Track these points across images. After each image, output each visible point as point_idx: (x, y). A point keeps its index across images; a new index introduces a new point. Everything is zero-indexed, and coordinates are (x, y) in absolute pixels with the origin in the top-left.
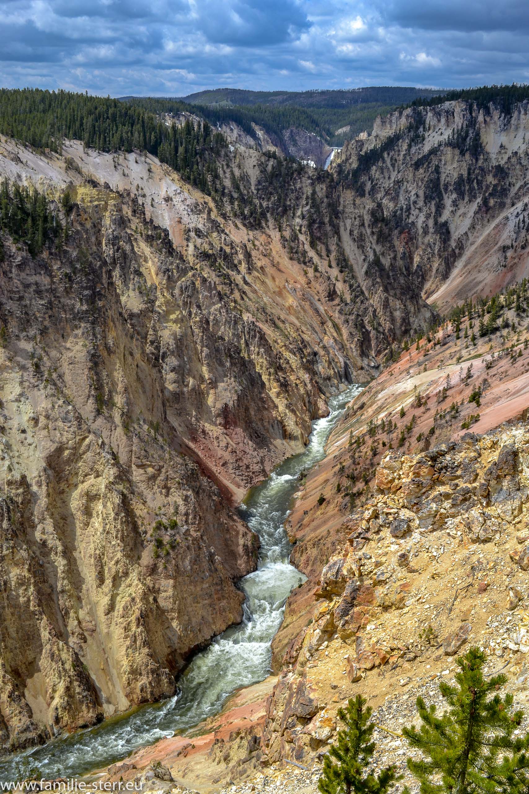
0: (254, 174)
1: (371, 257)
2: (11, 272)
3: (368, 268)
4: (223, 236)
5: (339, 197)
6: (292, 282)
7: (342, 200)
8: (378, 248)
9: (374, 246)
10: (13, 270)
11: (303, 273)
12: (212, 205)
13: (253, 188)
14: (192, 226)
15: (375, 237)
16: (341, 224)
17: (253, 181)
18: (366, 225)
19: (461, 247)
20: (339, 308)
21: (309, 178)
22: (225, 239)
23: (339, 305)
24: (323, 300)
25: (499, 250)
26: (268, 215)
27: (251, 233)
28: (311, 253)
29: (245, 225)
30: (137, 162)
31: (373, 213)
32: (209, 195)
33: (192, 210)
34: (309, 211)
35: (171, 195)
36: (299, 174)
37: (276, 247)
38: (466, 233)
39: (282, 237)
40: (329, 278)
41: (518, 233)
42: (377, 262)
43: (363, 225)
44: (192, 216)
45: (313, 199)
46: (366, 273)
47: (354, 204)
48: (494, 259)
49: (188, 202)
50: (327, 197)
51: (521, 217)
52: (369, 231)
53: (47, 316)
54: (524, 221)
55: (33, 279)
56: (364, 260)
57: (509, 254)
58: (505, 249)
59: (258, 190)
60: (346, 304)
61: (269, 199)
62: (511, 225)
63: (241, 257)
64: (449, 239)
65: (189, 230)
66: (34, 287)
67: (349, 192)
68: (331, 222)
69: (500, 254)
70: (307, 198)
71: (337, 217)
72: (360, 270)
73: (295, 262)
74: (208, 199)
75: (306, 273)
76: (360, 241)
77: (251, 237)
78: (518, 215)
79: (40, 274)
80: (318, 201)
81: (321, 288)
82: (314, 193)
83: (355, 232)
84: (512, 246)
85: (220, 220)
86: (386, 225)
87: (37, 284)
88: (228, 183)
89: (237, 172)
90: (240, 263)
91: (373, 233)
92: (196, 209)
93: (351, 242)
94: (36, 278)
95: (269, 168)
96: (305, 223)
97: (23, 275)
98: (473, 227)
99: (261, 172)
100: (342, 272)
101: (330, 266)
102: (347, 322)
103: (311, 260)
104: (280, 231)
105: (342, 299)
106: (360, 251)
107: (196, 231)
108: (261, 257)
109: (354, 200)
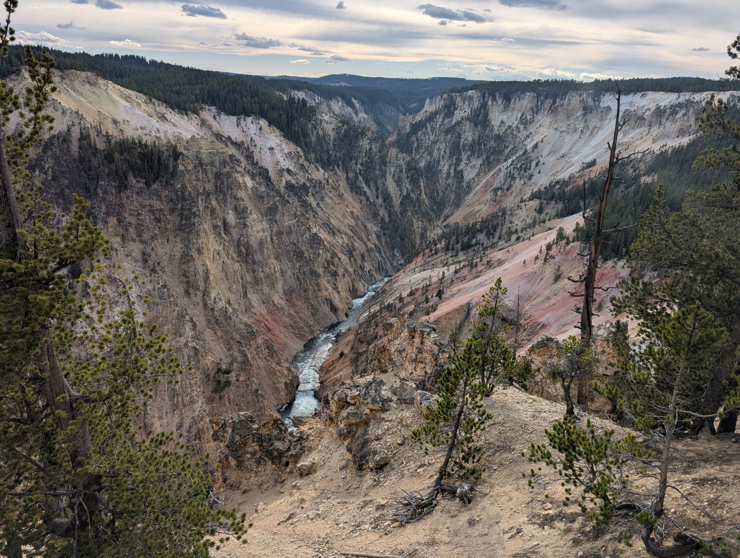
0: (332, 134)
1: (405, 193)
2: (132, 197)
3: (402, 199)
4: (307, 175)
5: (388, 151)
6: (350, 207)
7: (389, 154)
8: (410, 187)
9: (407, 186)
10: (134, 196)
11: (359, 201)
12: (301, 153)
13: (331, 144)
14: (285, 168)
15: (409, 180)
16: (388, 170)
18: (404, 171)
19: (469, 188)
20: (380, 225)
21: (368, 139)
22: (308, 177)
23: (380, 223)
24: (371, 219)
25: (492, 191)
26: (340, 162)
27: (326, 173)
28: (366, 189)
29: (323, 168)
30: (252, 123)
31: (408, 164)
32: (301, 147)
33: (287, 157)
34: (366, 161)
35: (274, 146)
36: (362, 136)
37: (343, 183)
38: (474, 179)
39: (347, 178)
40: (375, 205)
41: (506, 180)
42: (408, 196)
43: (401, 171)
44: (287, 161)
45: (370, 153)
46: (401, 203)
47: (397, 157)
48: (489, 196)
49: (285, 151)
50: (379, 152)
51: (509, 169)
52: (405, 175)
53: (156, 227)
54: (510, 172)
55: (147, 203)
56: (400, 195)
57: (499, 193)
58: (496, 190)
59: (334, 145)
60: (385, 223)
61: (341, 152)
62: (502, 174)
63: (317, 189)
64: (462, 182)
65: (283, 170)
66: (148, 208)
67: (394, 149)
68: (380, 169)
69: (492, 193)
70: (366, 152)
71: (385, 166)
72: (396, 201)
73: (354, 193)
74: (299, 149)
75: (361, 201)
76: (399, 182)
77: (326, 176)
78: (507, 168)
79: (153, 199)
80: (373, 154)
81: (370, 211)
82: (371, 149)
83: (396, 176)
84: (501, 188)
85: (306, 164)
86: (416, 172)
87: (150, 205)
88: (314, 139)
89: (321, 133)
90: (316, 193)
91: (407, 177)
92: (289, 156)
93: (393, 182)
94: (151, 201)
95: (343, 131)
96: (363, 168)
97: (140, 199)
98: (478, 174)
99: (337, 133)
100: (384, 202)
101: (377, 197)
102: (385, 234)
103: (365, 193)
104: (346, 173)
105: (383, 220)
106: (398, 188)
107: (289, 171)
108: (332, 190)
109: (397, 155)
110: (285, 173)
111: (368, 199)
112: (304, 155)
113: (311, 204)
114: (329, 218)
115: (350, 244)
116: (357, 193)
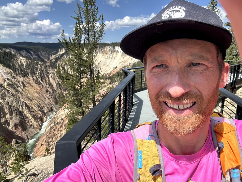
0: (25, 64)
1: (57, 82)
6: (36, 90)
7: (49, 70)
8: (59, 80)
11: (39, 87)
12: (12, 72)
13: (24, 67)
15: (58, 77)
16: (49, 75)
17: (24, 65)
18: (55, 74)
20: (49, 95)
22: (16, 80)
23: (49, 94)
24: (45, 93)
26: (29, 73)
27: (24, 78)
28: (42, 82)
29: (22, 76)
32: (12, 69)
33: (6, 74)
34: (40, 72)
37: (32, 81)
39: (33, 79)
40: (46, 88)
42: (58, 83)
43: (54, 75)
44: (6, 75)
46: (56, 86)
49: (5, 71)
50: (45, 69)
52: (56, 76)
56: (55, 83)
59: (26, 68)
60: (51, 93)
61: (29, 70)
63: (21, 84)
65: (5, 79)
68: (46, 74)
70: (39, 69)
71: (48, 73)
73: (37, 84)
75: (40, 87)
76: (54, 79)
80: (42, 70)
81: (44, 90)
82: (41, 68)
83: (53, 77)
85: (15, 76)
88: (17, 66)
89: (20, 63)
90: (21, 86)
91: (57, 77)
92: (7, 73)
93: (52, 79)
95: (29, 62)
96: (39, 75)
99: (27, 63)
100: (50, 86)
101: (47, 85)
102: (52, 98)
103: (41, 84)
104: (32, 77)
105: (50, 92)
106: (54, 81)
107: (8, 79)
108: (27, 84)
110: (6, 80)
111: (43, 86)
112: (14, 72)
113: (19, 90)
114: (27, 95)
115: (38, 103)
116: (38, 84)
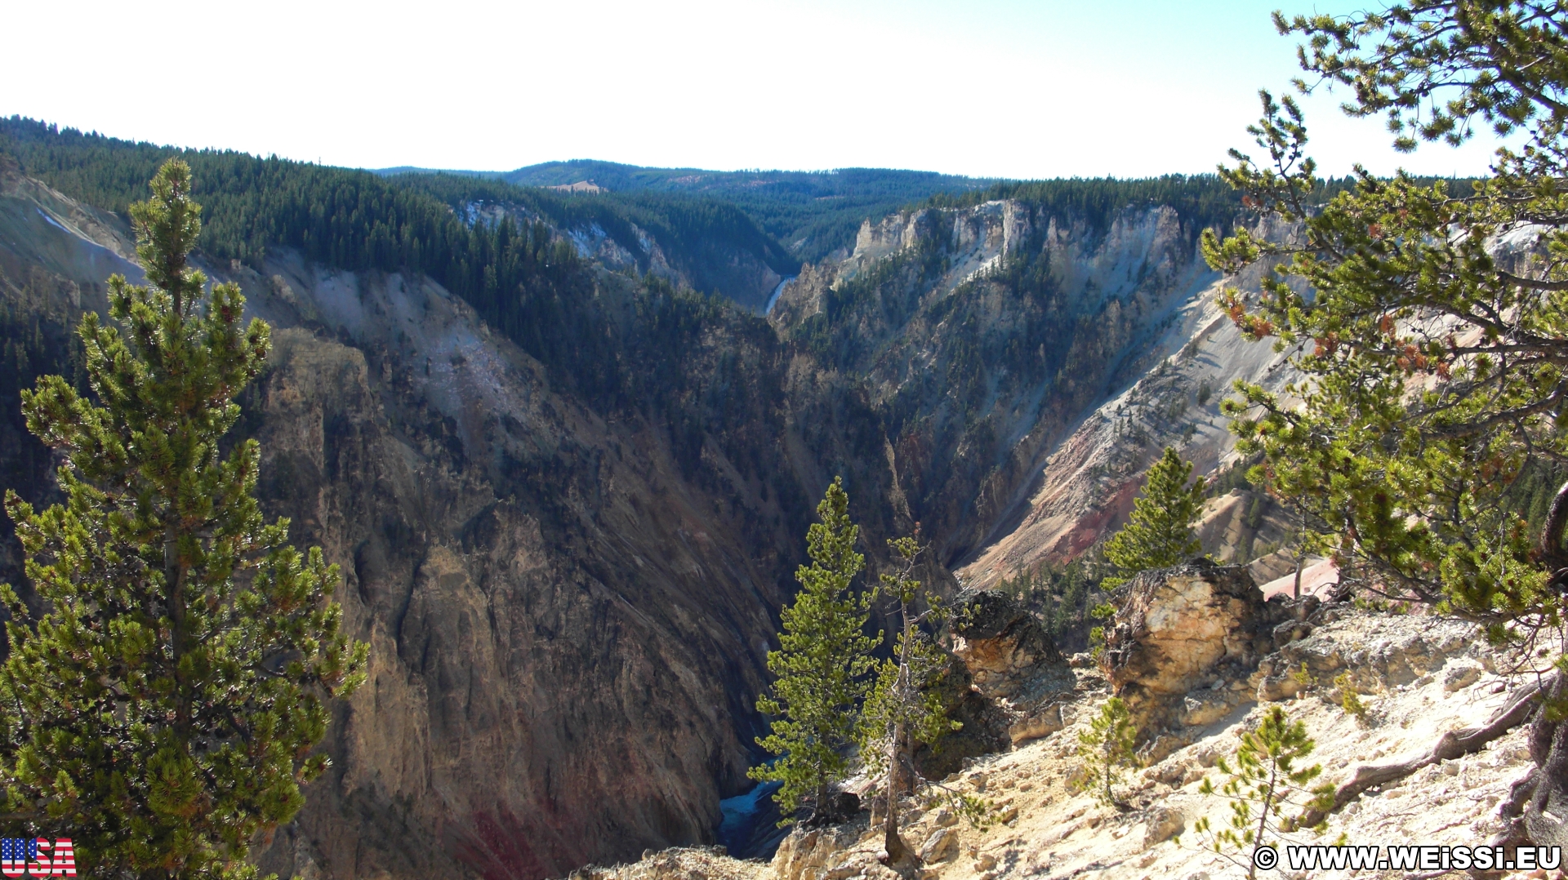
5: (785, 367)
7: (790, 374)
11: (710, 509)
12: (540, 374)
18: (836, 420)
20: (778, 578)
21: (728, 330)
22: (564, 440)
23: (778, 572)
24: (750, 561)
25: (1085, 476)
27: (613, 430)
28: (729, 472)
30: (402, 290)
32: (538, 356)
35: (465, 353)
36: (711, 323)
37: (661, 457)
39: (675, 440)
40: (760, 519)
41: (1119, 444)
43: (829, 421)
45: (736, 371)
47: (813, 381)
48: (1078, 491)
49: (496, 367)
50: (762, 367)
52: (840, 433)
54: (1130, 424)
58: (1096, 473)
67: (804, 358)
68: (767, 415)
69: (1086, 484)
71: (781, 406)
73: (695, 487)
74: (535, 364)
75: (716, 509)
77: (614, 439)
80: (744, 374)
81: (746, 539)
82: (737, 358)
83: (814, 435)
86: (872, 422)
89: (591, 317)
91: (847, 437)
93: (805, 454)
103: (727, 486)
104: (669, 427)
107: (510, 423)
109: (813, 376)
110: (500, 429)
111: (736, 502)
112: (550, 378)
113: (578, 520)
116: (703, 486)
